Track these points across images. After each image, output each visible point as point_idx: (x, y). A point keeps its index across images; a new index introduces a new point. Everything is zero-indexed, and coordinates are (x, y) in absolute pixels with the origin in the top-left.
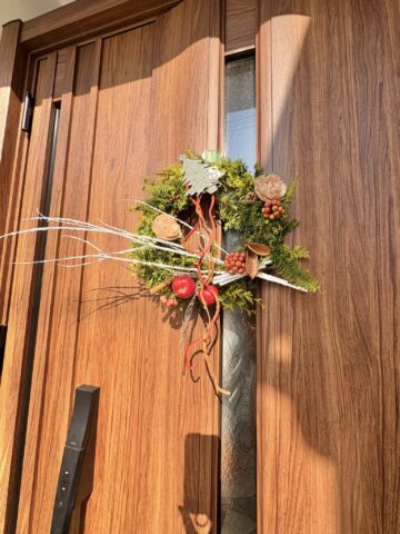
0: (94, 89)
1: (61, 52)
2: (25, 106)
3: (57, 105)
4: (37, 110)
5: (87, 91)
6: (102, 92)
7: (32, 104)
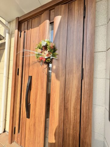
0: (30, 29)
1: (25, 22)
2: (20, 32)
3: (25, 32)
4: (22, 33)
5: (29, 29)
6: (32, 29)
7: (21, 32)
